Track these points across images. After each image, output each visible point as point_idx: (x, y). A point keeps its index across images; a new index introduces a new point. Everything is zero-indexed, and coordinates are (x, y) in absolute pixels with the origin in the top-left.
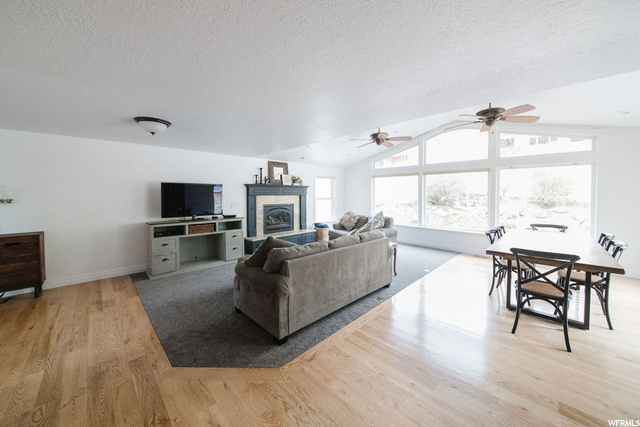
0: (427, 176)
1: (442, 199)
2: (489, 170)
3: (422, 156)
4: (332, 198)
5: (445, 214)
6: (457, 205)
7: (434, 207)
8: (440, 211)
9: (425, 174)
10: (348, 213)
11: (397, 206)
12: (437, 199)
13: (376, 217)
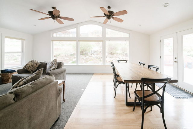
0: (80, 42)
1: (84, 52)
2: (102, 41)
3: (78, 33)
4: (22, 52)
5: (85, 58)
6: (89, 54)
7: (81, 56)
8: (83, 57)
9: (79, 41)
10: (32, 61)
11: (66, 56)
12: (82, 53)
13: (52, 63)
